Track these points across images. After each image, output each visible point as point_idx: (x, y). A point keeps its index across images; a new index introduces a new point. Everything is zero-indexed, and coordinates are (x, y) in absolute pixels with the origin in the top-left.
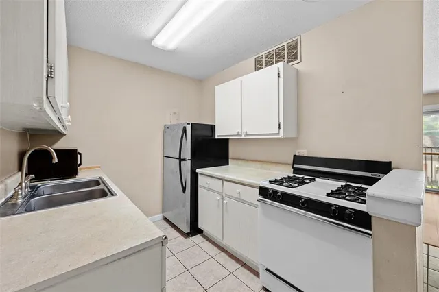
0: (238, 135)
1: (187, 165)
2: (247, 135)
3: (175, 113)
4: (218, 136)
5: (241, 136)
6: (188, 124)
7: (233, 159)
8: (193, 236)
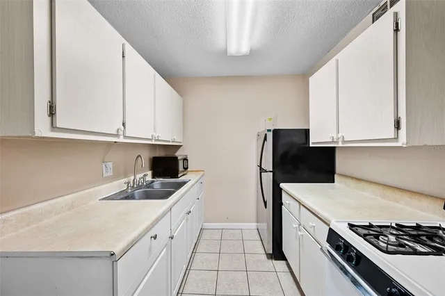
0: (333, 142)
1: (267, 178)
2: (344, 142)
3: (270, 119)
4: (313, 143)
5: (337, 142)
6: (269, 130)
7: (340, 175)
8: (276, 259)
